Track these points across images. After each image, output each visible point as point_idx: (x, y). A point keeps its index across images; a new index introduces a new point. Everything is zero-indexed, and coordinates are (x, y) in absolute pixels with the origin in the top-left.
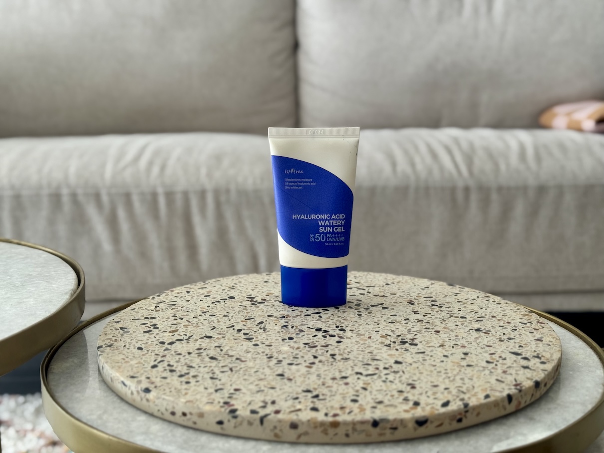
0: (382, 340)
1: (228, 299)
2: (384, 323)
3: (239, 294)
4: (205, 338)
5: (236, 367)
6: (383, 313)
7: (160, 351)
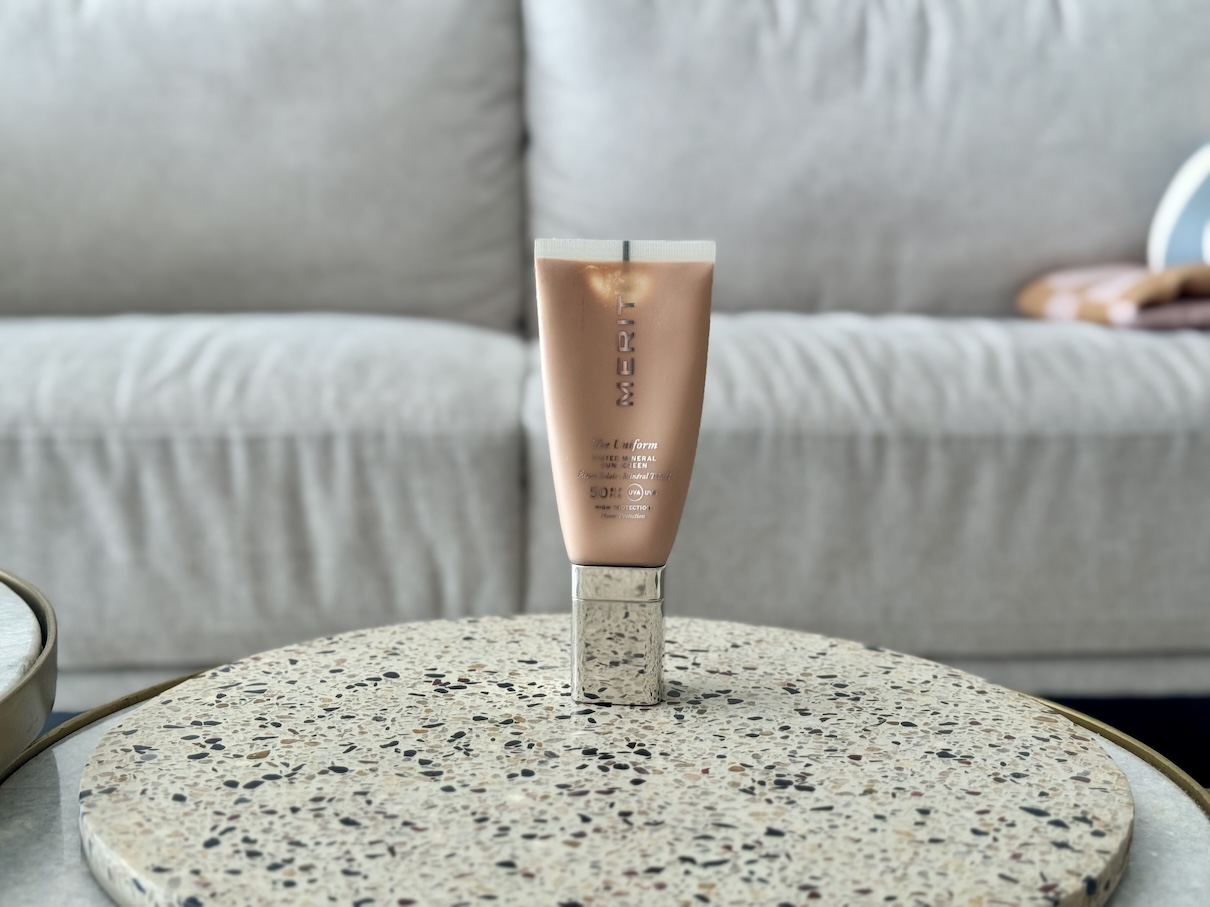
0: (733, 776)
1: (383, 677)
2: (736, 737)
3: (409, 666)
4: (331, 772)
5: (403, 844)
6: (731, 713)
7: (225, 803)
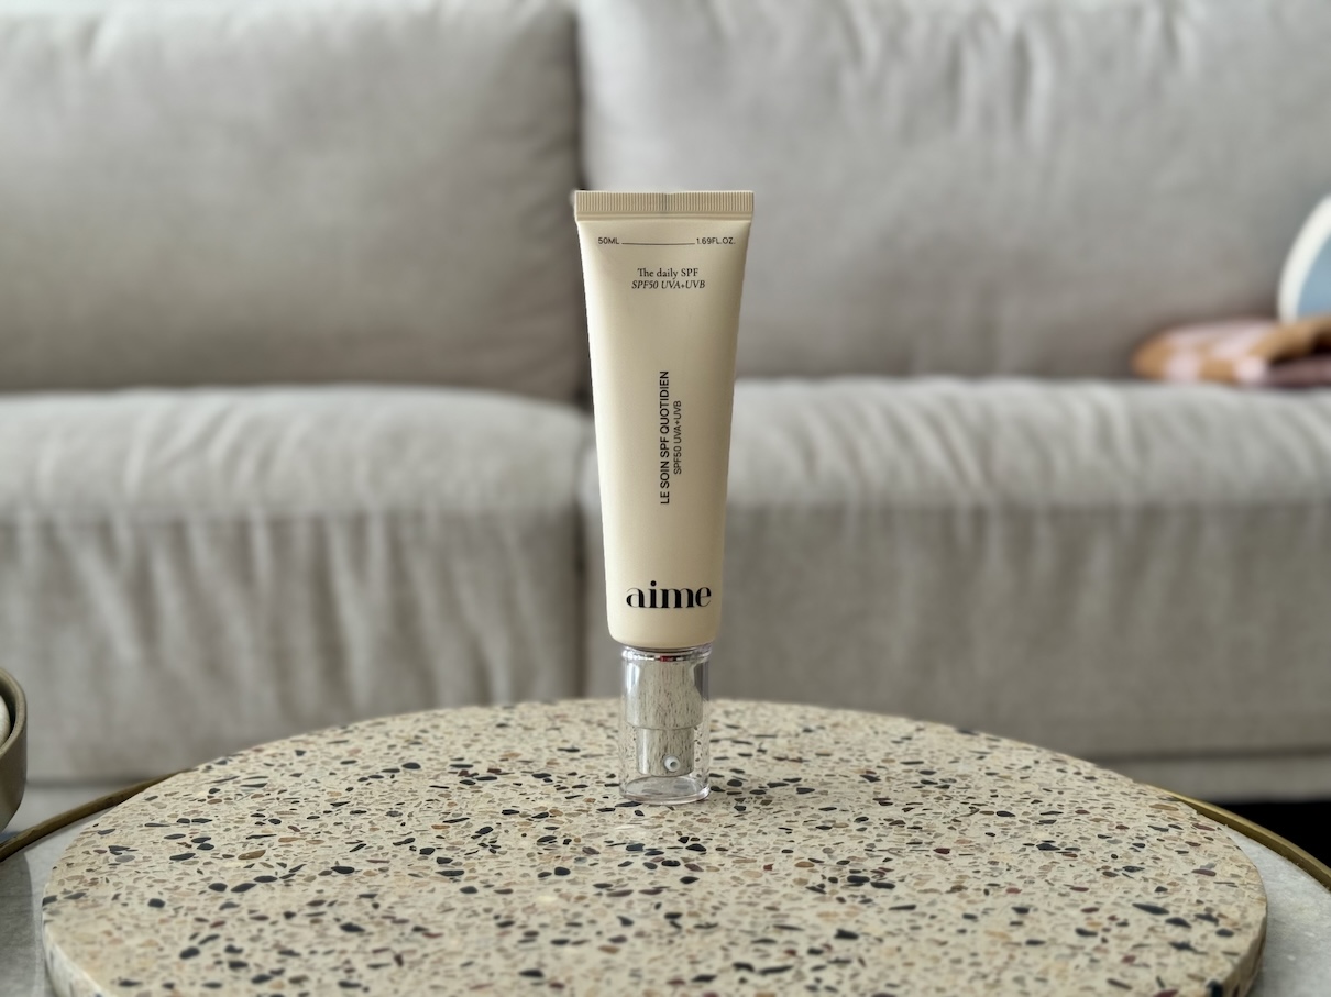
0: (800, 873)
1: (401, 768)
2: (805, 830)
3: (433, 756)
4: (334, 873)
5: (413, 952)
6: (801, 804)
7: (208, 909)
